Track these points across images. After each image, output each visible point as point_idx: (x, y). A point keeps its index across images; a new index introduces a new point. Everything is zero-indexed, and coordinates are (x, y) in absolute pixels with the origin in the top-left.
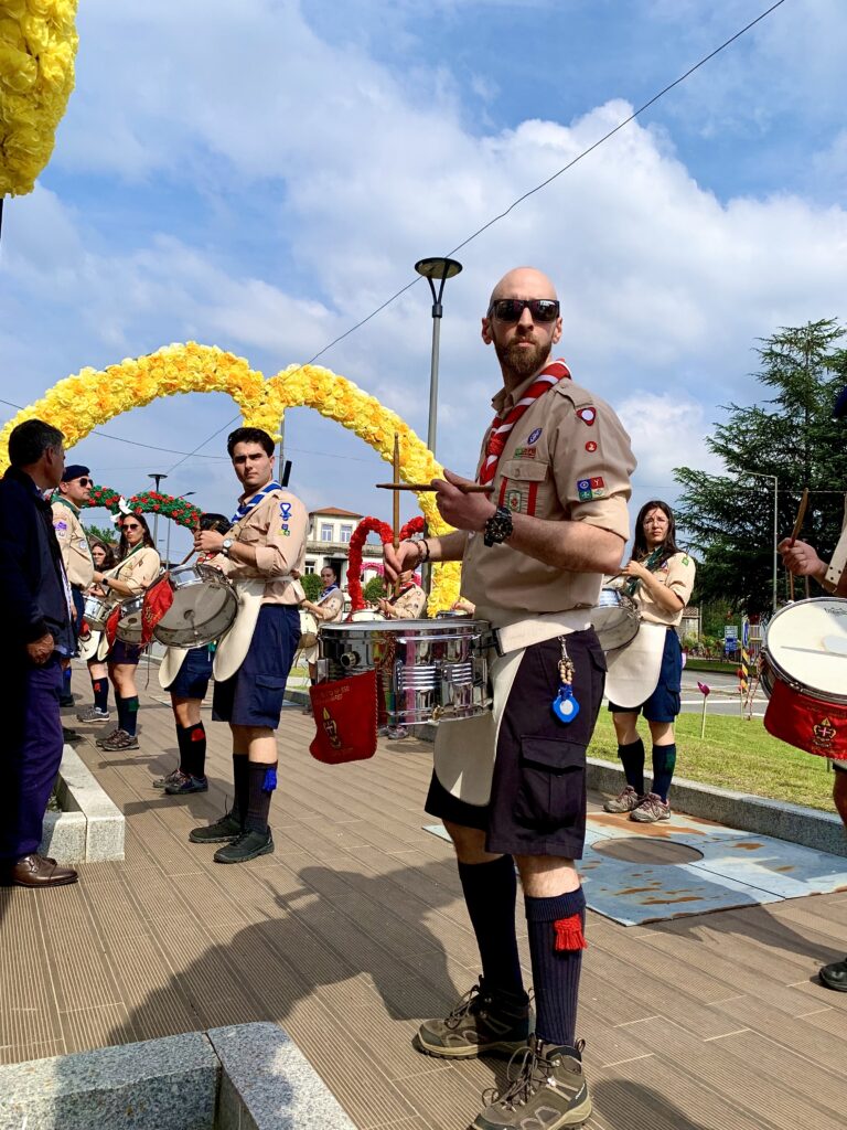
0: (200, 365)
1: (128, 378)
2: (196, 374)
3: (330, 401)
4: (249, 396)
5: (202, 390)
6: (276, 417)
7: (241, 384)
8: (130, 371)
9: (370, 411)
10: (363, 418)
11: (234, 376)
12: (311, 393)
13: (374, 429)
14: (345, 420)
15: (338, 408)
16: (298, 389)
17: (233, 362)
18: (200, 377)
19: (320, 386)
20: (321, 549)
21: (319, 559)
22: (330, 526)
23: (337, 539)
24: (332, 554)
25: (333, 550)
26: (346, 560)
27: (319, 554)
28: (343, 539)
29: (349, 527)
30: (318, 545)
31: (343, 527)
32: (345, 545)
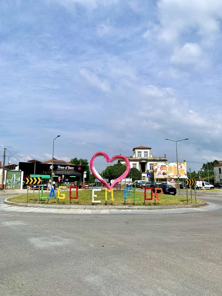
20: (138, 159)
21: (138, 163)
22: (140, 152)
23: (143, 156)
24: (141, 161)
25: (142, 160)
26: (147, 163)
27: (137, 161)
28: (145, 156)
29: (147, 152)
30: (137, 158)
31: (145, 152)
32: (146, 158)
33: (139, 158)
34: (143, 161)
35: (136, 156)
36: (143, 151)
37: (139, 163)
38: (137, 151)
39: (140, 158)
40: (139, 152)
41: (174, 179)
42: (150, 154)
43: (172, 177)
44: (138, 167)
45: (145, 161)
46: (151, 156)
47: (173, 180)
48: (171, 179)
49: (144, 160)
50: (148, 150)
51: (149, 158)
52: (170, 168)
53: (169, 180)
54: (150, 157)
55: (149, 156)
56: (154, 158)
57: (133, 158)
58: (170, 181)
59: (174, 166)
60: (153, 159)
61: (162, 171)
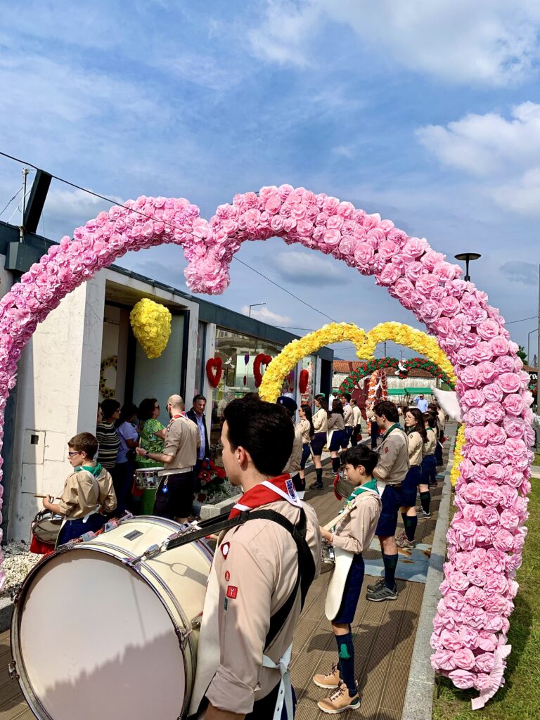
0: (336, 331)
1: (308, 342)
2: (335, 336)
3: (398, 338)
4: (358, 341)
5: (338, 341)
6: (370, 349)
7: (354, 336)
8: (309, 339)
9: (420, 339)
10: (416, 343)
11: (351, 334)
12: (388, 335)
13: (421, 347)
14: (407, 344)
15: (403, 341)
16: (382, 334)
17: (351, 328)
18: (336, 337)
19: (394, 331)
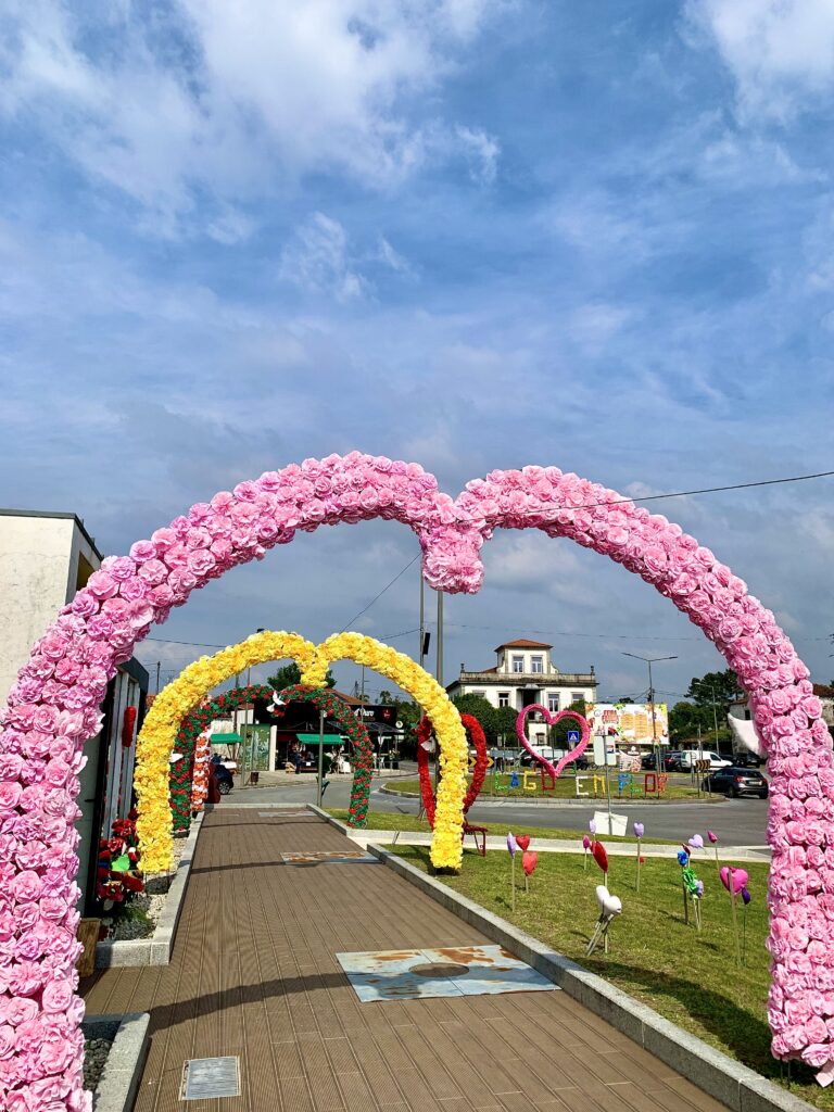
0: (273, 645)
2: (270, 651)
3: (360, 655)
4: (304, 660)
5: (275, 659)
6: (321, 671)
7: (298, 651)
8: (229, 655)
10: (383, 664)
11: (294, 649)
14: (371, 665)
16: (338, 649)
17: (294, 640)
20: (513, 680)
21: (513, 691)
22: (521, 658)
23: (528, 670)
24: (524, 685)
25: (524, 681)
26: (539, 690)
27: (512, 685)
28: (534, 671)
29: (539, 659)
30: (510, 677)
31: (534, 658)
32: (537, 676)
33: (517, 676)
34: (529, 686)
35: (507, 669)
36: (527, 654)
37: (518, 690)
38: (510, 654)
39: (520, 677)
40: (515, 658)
41: (635, 745)
42: (548, 664)
43: (631, 740)
44: (514, 702)
45: (535, 686)
46: (553, 671)
47: (633, 748)
48: (629, 746)
49: (532, 681)
50: (543, 653)
51: (546, 677)
52: (627, 718)
53: (625, 748)
54: (549, 671)
55: (545, 671)
56: (560, 677)
57: (500, 677)
58: (626, 752)
59: (636, 712)
60: (556, 678)
61: (607, 726)
